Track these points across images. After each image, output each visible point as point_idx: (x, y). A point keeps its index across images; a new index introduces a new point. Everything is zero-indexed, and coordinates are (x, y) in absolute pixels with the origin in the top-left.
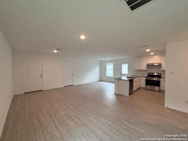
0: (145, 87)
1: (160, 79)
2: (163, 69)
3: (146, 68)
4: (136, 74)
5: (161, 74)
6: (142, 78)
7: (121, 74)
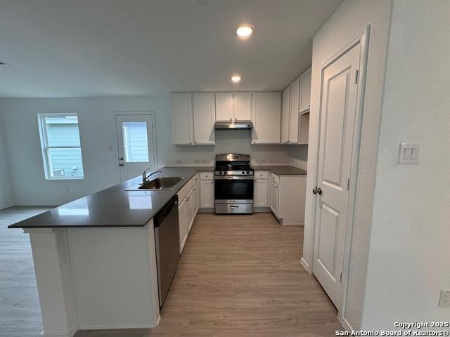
0: (213, 207)
1: (253, 175)
2: (257, 142)
3: (210, 139)
4: (179, 162)
5: (248, 156)
6: (203, 175)
7: (121, 165)
